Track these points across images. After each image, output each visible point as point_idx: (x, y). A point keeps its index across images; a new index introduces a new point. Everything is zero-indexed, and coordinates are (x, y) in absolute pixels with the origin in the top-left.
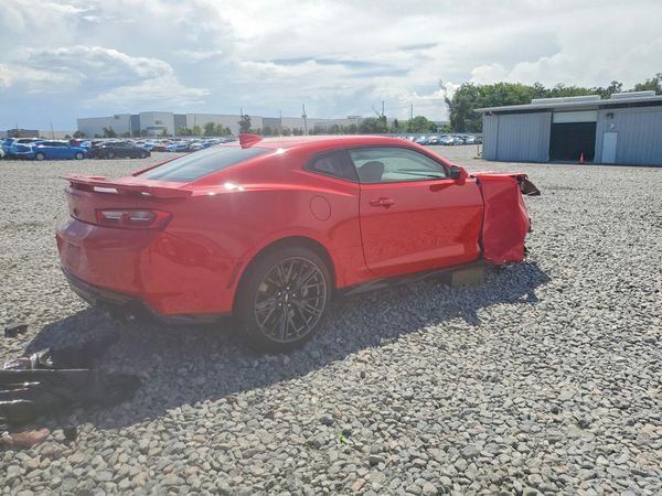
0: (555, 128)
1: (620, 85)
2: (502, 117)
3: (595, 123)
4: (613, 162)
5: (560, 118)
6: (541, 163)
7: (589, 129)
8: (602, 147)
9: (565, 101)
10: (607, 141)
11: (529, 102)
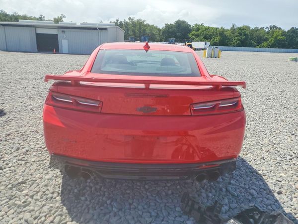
0: (38, 35)
1: (44, 17)
2: (7, 28)
3: (57, 35)
4: (67, 52)
5: (40, 31)
6: (34, 53)
7: (55, 37)
8: (62, 46)
9: (38, 23)
10: (64, 43)
11: (18, 21)
